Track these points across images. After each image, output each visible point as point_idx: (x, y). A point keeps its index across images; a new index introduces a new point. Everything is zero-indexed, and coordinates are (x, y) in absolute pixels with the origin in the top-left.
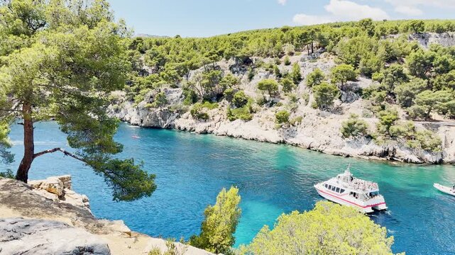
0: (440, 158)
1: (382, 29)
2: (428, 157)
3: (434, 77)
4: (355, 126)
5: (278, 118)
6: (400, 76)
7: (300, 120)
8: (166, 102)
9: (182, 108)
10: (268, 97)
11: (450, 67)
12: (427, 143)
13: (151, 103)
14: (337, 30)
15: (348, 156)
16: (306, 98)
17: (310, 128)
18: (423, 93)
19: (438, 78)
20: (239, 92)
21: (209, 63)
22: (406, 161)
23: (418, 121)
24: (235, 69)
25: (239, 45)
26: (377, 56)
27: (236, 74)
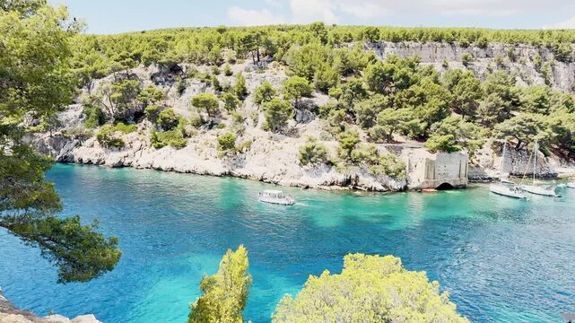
0: (404, 183)
1: (335, 35)
2: (394, 184)
3: (394, 93)
4: (314, 150)
5: (221, 143)
6: (359, 92)
7: (249, 145)
8: (59, 124)
9: (84, 132)
10: (205, 116)
11: (410, 82)
12: (391, 168)
13: (34, 125)
14: (284, 34)
15: (307, 187)
16: (254, 117)
17: (261, 155)
18: (385, 111)
19: (398, 94)
20: (166, 110)
21: (120, 69)
22: (370, 190)
23: (380, 143)
24: (158, 79)
25: (163, 47)
26: (333, 68)
27: (160, 86)
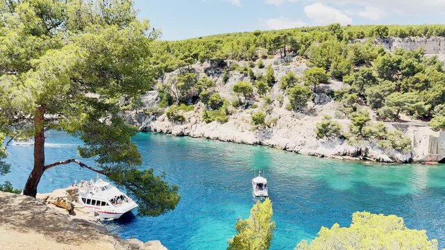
0: (410, 157)
1: (349, 33)
2: (399, 156)
3: (401, 80)
4: (329, 127)
5: (254, 119)
6: (370, 78)
7: (275, 122)
8: (142, 105)
9: (158, 111)
10: (243, 99)
11: (415, 70)
12: (398, 143)
13: (126, 105)
14: (307, 34)
15: (323, 156)
16: (280, 100)
17: (285, 130)
18: (392, 95)
19: (405, 80)
20: (215, 95)
21: (184, 65)
22: (378, 160)
23: (388, 121)
24: (210, 72)
25: (214, 49)
26: (347, 59)
27: (211, 77)
